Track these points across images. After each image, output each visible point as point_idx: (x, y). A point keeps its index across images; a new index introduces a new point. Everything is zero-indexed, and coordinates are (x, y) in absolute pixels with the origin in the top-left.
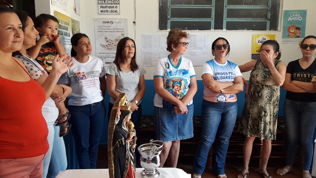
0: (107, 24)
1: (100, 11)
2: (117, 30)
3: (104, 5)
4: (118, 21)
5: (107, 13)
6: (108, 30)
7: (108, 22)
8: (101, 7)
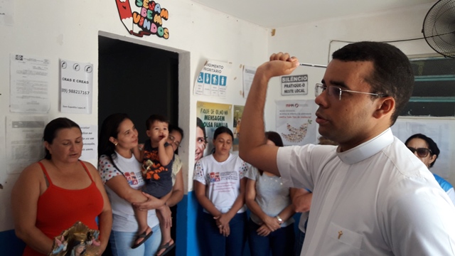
0: (290, 108)
1: (283, 92)
2: (303, 116)
3: (289, 84)
4: (304, 103)
5: (291, 93)
6: (291, 116)
7: (292, 105)
8: (285, 86)
